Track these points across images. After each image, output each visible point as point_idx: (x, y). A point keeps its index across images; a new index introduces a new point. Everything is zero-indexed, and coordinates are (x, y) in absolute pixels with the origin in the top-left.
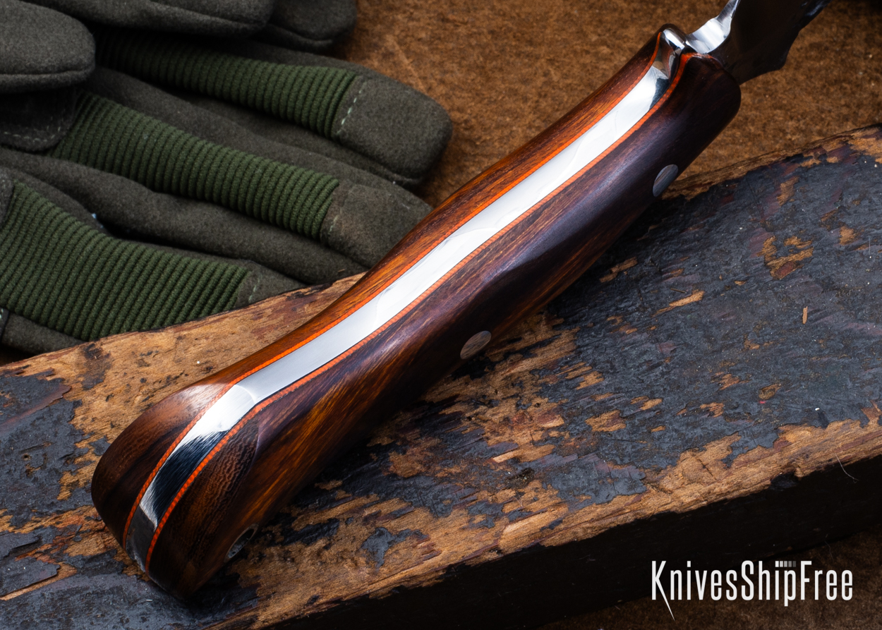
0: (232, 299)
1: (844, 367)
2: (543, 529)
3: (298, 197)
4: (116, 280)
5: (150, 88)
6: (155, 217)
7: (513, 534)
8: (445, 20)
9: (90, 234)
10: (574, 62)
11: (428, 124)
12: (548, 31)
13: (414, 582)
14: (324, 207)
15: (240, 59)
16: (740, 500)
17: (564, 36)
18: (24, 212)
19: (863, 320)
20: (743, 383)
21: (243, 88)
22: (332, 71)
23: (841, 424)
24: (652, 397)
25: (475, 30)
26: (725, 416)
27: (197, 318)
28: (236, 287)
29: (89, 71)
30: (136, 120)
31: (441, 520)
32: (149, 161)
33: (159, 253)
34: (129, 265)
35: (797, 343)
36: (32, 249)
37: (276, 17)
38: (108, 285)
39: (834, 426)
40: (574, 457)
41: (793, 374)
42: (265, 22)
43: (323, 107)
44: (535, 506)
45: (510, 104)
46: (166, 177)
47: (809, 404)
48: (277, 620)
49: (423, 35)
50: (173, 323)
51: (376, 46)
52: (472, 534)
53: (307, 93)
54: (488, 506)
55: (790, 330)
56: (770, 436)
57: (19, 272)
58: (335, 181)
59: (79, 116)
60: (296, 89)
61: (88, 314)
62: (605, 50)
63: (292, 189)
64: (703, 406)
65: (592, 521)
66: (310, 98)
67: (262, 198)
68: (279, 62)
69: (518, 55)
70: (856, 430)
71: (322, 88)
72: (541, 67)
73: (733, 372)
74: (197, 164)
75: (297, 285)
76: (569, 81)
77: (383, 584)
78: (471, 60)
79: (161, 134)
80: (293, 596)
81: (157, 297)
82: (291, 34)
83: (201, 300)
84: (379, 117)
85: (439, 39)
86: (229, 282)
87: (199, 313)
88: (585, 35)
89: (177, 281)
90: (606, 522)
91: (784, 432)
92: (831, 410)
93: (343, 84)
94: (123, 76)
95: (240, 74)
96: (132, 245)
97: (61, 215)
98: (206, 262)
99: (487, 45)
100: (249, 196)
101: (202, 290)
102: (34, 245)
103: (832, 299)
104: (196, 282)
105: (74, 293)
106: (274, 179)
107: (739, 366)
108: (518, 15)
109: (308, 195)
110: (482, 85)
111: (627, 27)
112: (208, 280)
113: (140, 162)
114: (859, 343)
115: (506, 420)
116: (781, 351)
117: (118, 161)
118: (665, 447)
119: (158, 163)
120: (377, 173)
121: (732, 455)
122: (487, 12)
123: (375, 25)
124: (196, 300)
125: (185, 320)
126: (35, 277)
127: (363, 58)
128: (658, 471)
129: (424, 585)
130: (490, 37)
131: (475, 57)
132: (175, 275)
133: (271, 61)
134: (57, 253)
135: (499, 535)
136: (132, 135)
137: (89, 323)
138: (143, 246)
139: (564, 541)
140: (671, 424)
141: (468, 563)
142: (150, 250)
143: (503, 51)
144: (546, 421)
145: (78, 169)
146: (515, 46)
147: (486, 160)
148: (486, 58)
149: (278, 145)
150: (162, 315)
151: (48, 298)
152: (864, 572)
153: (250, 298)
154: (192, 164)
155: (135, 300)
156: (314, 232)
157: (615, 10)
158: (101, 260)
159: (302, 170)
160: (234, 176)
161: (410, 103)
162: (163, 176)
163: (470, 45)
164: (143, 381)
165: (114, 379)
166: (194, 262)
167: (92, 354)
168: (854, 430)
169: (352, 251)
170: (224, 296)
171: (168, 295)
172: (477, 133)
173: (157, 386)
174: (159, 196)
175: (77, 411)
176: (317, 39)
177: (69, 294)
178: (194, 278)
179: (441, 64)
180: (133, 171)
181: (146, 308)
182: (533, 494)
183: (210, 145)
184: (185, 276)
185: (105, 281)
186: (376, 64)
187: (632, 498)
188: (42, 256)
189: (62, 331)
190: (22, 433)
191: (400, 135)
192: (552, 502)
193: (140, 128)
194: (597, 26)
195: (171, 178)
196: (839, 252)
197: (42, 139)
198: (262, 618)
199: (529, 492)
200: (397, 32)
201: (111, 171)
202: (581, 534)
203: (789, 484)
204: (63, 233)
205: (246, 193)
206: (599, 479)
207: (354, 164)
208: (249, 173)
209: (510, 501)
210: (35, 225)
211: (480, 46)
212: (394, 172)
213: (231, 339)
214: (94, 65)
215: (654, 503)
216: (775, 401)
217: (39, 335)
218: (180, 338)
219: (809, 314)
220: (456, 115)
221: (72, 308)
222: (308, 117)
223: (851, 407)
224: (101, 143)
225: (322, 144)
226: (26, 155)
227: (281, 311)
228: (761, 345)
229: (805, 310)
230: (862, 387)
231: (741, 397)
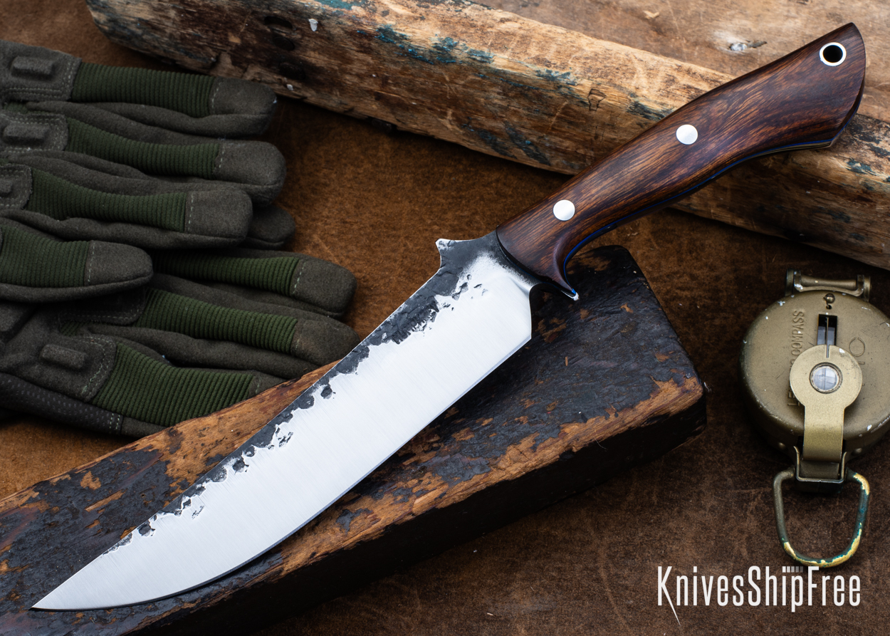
0: (246, 393)
1: (592, 387)
2: (436, 499)
3: (276, 331)
4: (181, 390)
5: (186, 281)
6: (197, 353)
7: (420, 504)
8: (345, 222)
9: (163, 367)
10: (420, 236)
11: (343, 281)
12: (403, 221)
13: (368, 538)
14: (291, 335)
15: (234, 259)
16: (544, 468)
17: (413, 222)
18: (124, 360)
19: (599, 360)
20: (537, 403)
21: (238, 275)
22: (286, 259)
23: (594, 419)
24: (487, 418)
25: (362, 226)
26: (529, 423)
27: (228, 406)
28: (248, 386)
29: (150, 276)
30: (180, 300)
31: (379, 501)
32: (190, 322)
33: (203, 372)
34: (187, 381)
35: (564, 377)
36: (132, 379)
37: (251, 233)
38: (176, 394)
39: (591, 421)
40: (448, 457)
41: (565, 395)
42: (245, 236)
43: (284, 279)
44: (430, 487)
45: (387, 265)
46: (201, 330)
47: (575, 410)
48: (295, 569)
49: (334, 232)
50: (215, 411)
51: (308, 242)
52: (396, 507)
53: (273, 273)
54: (404, 490)
55: (559, 371)
56: (556, 431)
57: (126, 393)
58: (295, 320)
59: (148, 302)
60: (267, 271)
61: (167, 411)
62: (436, 228)
63: (272, 327)
64: (516, 419)
65: (463, 491)
66: (275, 276)
67: (256, 334)
68: (256, 257)
69: (388, 236)
70: (603, 422)
71: (282, 269)
72: (402, 241)
73: (531, 398)
74: (217, 320)
75: (281, 381)
76: (418, 248)
77: (351, 541)
78: (362, 243)
79: (195, 306)
80: (302, 554)
81: (204, 397)
82: (260, 241)
83: (229, 396)
84: (315, 281)
85: (343, 233)
86: (243, 384)
87: (229, 403)
88: (424, 221)
89: (214, 386)
90: (471, 491)
91: (563, 428)
92: (587, 412)
93: (293, 265)
94: (169, 276)
95: (235, 267)
96: (187, 370)
97: (145, 359)
98: (229, 374)
99: (370, 233)
100: (248, 335)
101: (229, 390)
102: (133, 377)
103: (581, 350)
104: (225, 386)
105: (158, 401)
106: (261, 323)
107: (534, 394)
108: (385, 214)
109: (281, 330)
110: (370, 256)
111: (447, 213)
112: (232, 384)
113: (185, 324)
114: (598, 373)
116: (556, 383)
117: (173, 325)
118: (498, 444)
119: (195, 323)
120: (318, 313)
121: (536, 444)
122: (367, 215)
123: (306, 230)
124: (227, 396)
125: (222, 408)
126: (135, 395)
127: (302, 249)
128: (496, 458)
129: (374, 538)
130: (371, 228)
131: (364, 240)
132: (213, 384)
133: (251, 258)
134: (146, 380)
135: (412, 506)
136: (179, 309)
137: (168, 416)
138: (193, 370)
139: (448, 504)
140: (499, 431)
141: (397, 523)
142: (197, 372)
143: (379, 235)
145: (151, 332)
146: (386, 232)
147: (378, 297)
148: (370, 241)
149: (261, 304)
150: (208, 407)
151: (144, 405)
152: (618, 500)
153: (256, 391)
154: (215, 321)
155: (192, 400)
156: (287, 350)
157: (439, 204)
158: (171, 380)
159: (276, 316)
160: (239, 325)
161: (331, 271)
162: (199, 329)
163: (361, 235)
164: (203, 445)
165: (186, 446)
166: (222, 375)
167: (173, 434)
168: (601, 421)
169: (310, 357)
170: (242, 392)
171: (211, 395)
172: (370, 283)
173: (211, 447)
174: (198, 341)
175: (168, 466)
176: (275, 242)
177: (155, 402)
178: (223, 384)
179: (346, 247)
180: (182, 329)
181: (199, 404)
182: (428, 480)
183: (223, 309)
184: (218, 383)
185: (174, 392)
186: (310, 252)
187: (483, 475)
188: (137, 383)
189: (154, 423)
190: (139, 483)
191: (328, 290)
192: (439, 483)
193: (183, 304)
194: (430, 215)
195: (204, 330)
196: (581, 323)
197: (129, 318)
198: (286, 569)
199: (425, 480)
200: (319, 233)
201: (170, 330)
202: (457, 499)
203: (569, 456)
204: (148, 368)
205: (247, 333)
206: (464, 467)
207: (304, 309)
208: (247, 322)
209: (416, 486)
210: (132, 366)
211: (366, 234)
212: (327, 311)
213: (248, 415)
214: (152, 272)
215: (496, 477)
216: (556, 411)
217: (142, 427)
218: (220, 418)
219: (569, 361)
220: (358, 275)
221: (158, 409)
222: (276, 286)
223: (599, 409)
224: (162, 315)
225: (285, 300)
226: (122, 327)
227: (274, 396)
228: (544, 381)
229: (566, 358)
230: (603, 397)
231: (536, 411)
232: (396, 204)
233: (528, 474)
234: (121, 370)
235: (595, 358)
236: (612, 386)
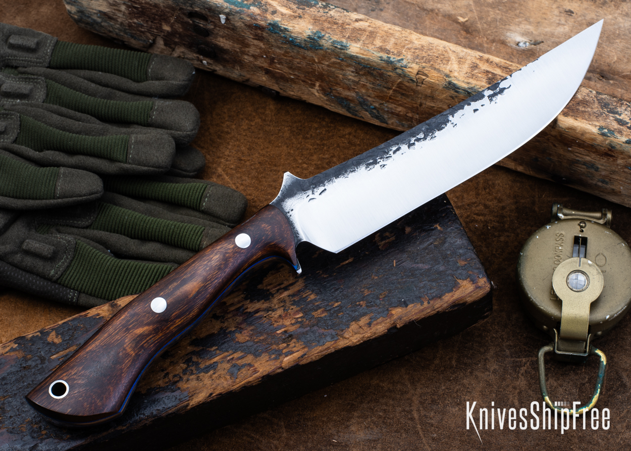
1: (412, 282)
2: (299, 358)
3: (189, 235)
4: (120, 275)
5: (126, 198)
6: (133, 249)
7: (287, 361)
8: (241, 160)
9: (108, 258)
11: (238, 202)
12: (282, 160)
13: (250, 384)
14: (200, 238)
15: (161, 183)
16: (376, 339)
17: (288, 161)
18: (81, 252)
19: (417, 263)
20: (373, 292)
21: (163, 194)
22: (198, 184)
23: (413, 305)
24: (337, 302)
25: (253, 163)
26: (367, 306)
29: (101, 193)
30: (122, 211)
31: (258, 358)
32: (129, 227)
33: (136, 263)
34: (125, 269)
35: (392, 275)
36: (86, 266)
37: (174, 165)
38: (117, 278)
39: (410, 306)
40: (309, 328)
41: (392, 287)
42: (169, 167)
43: (196, 199)
44: (295, 349)
47: (399, 298)
48: (197, 404)
49: (232, 167)
51: (214, 173)
52: (271, 363)
53: (189, 194)
54: (276, 351)
55: (389, 270)
56: (385, 312)
57: (81, 276)
58: (203, 228)
59: (99, 212)
60: (184, 193)
61: (111, 290)
62: (305, 166)
63: (186, 233)
64: (358, 303)
65: (318, 353)
66: (190, 196)
67: (175, 237)
68: (177, 183)
69: (271, 171)
71: (195, 192)
73: (368, 288)
74: (148, 226)
77: (238, 386)
78: (253, 174)
79: (132, 216)
80: (202, 394)
81: (137, 281)
82: (180, 171)
84: (218, 201)
85: (239, 167)
86: (165, 272)
89: (144, 273)
90: (324, 353)
91: (391, 311)
92: (408, 300)
93: (203, 189)
94: (115, 194)
95: (162, 189)
96: (125, 261)
97: (96, 252)
98: (155, 265)
99: (258, 168)
100: (170, 237)
101: (155, 276)
102: (87, 264)
103: (405, 256)
105: (104, 282)
106: (179, 229)
107: (371, 286)
108: (269, 155)
109: (193, 235)
110: (258, 184)
111: (313, 156)
112: (157, 272)
113: (125, 228)
114: (417, 272)
115: (280, 316)
116: (386, 278)
117: (116, 228)
118: (344, 321)
119: (132, 227)
120: (219, 223)
121: (371, 321)
122: (257, 155)
123: (213, 164)
126: (88, 277)
127: (210, 178)
128: (342, 330)
129: (254, 384)
130: (259, 165)
131: (254, 173)
132: (143, 271)
133: (173, 183)
134: (96, 267)
135: (282, 362)
136: (121, 217)
137: (111, 293)
138: (130, 261)
139: (307, 362)
140: (345, 311)
141: (270, 374)
142: (133, 263)
143: (265, 170)
144: (296, 315)
145: (101, 233)
146: (270, 168)
148: (258, 173)
149: (179, 216)
151: (94, 285)
152: (428, 363)
154: (146, 227)
155: (129, 283)
156: (197, 249)
157: (307, 149)
158: (114, 268)
159: (189, 225)
160: (163, 230)
161: (230, 194)
162: (135, 232)
163: (252, 169)
166: (150, 265)
167: (114, 306)
168: (418, 307)
171: (142, 279)
172: (257, 204)
174: (134, 240)
176: (191, 172)
177: (102, 283)
178: (151, 272)
179: (241, 177)
180: (123, 232)
181: (133, 285)
182: (294, 344)
183: (152, 218)
184: (147, 271)
185: (116, 276)
186: (215, 180)
187: (333, 342)
188: (90, 269)
189: (101, 298)
191: (227, 207)
192: (301, 347)
193: (124, 215)
194: (301, 156)
195: (138, 233)
197: (86, 222)
198: (191, 404)
199: (292, 344)
200: (222, 167)
201: (114, 232)
202: (314, 358)
203: (394, 331)
204: (97, 259)
205: (169, 236)
206: (319, 336)
207: (210, 220)
208: (169, 228)
209: (285, 348)
210: (86, 257)
212: (226, 222)
214: (103, 191)
215: (342, 344)
216: (386, 298)
217: (92, 300)
219: (396, 263)
220: (248, 197)
221: (104, 288)
222: (190, 204)
223: (416, 298)
224: (109, 222)
225: (197, 214)
226: (80, 229)
228: (378, 277)
229: (394, 261)
230: (420, 290)
231: (372, 298)
232: (277, 148)
233: (365, 342)
234: (78, 260)
235: (415, 262)
236: (426, 282)
